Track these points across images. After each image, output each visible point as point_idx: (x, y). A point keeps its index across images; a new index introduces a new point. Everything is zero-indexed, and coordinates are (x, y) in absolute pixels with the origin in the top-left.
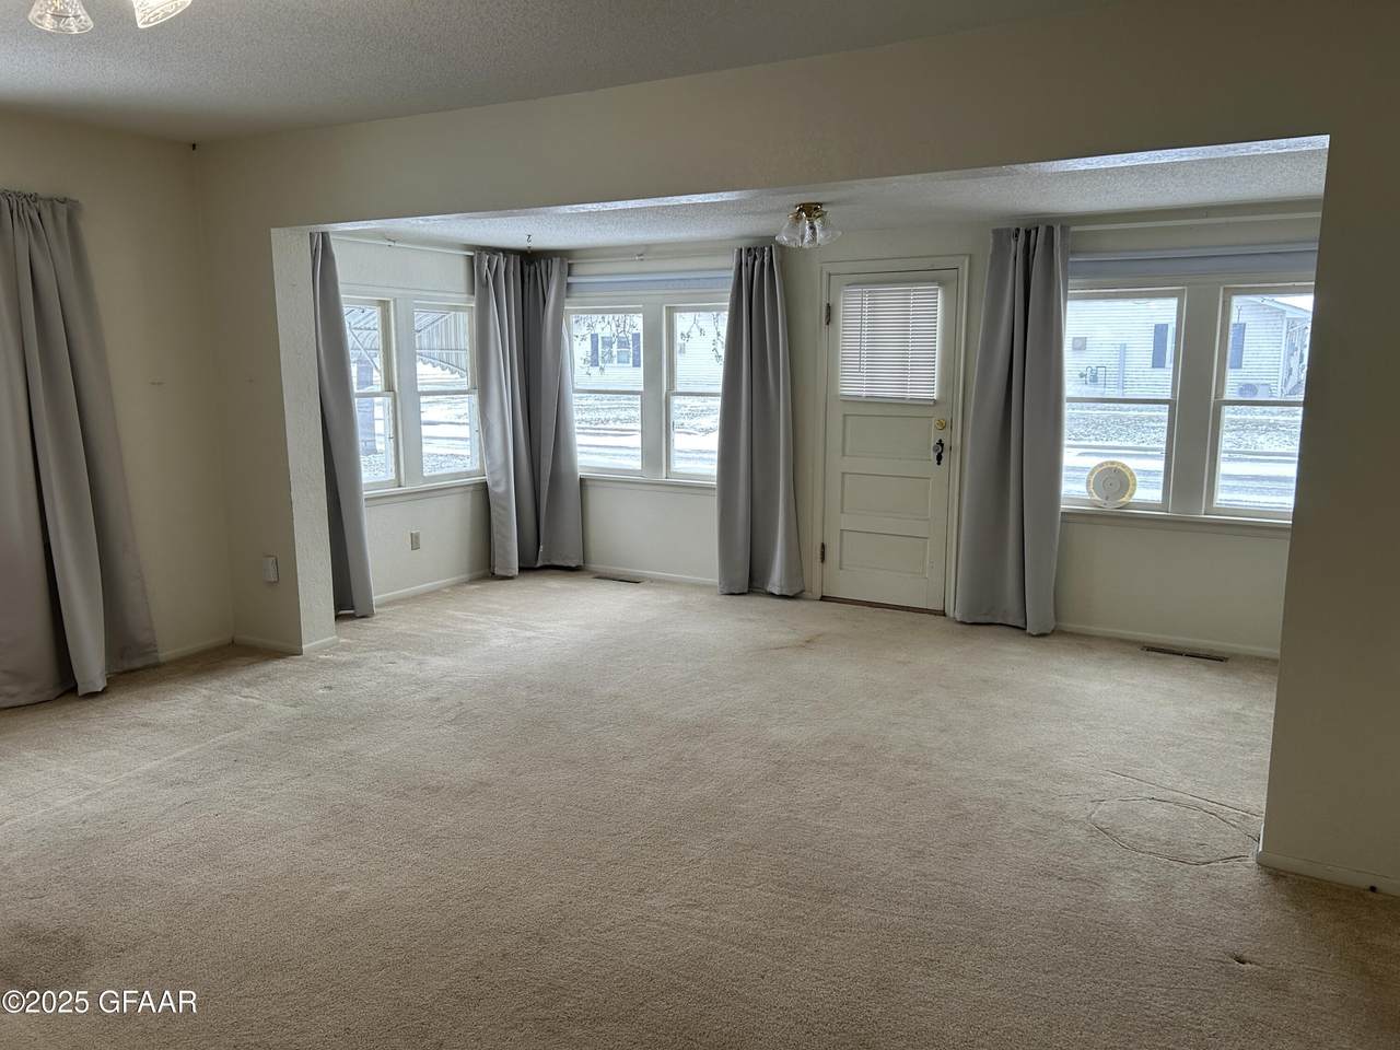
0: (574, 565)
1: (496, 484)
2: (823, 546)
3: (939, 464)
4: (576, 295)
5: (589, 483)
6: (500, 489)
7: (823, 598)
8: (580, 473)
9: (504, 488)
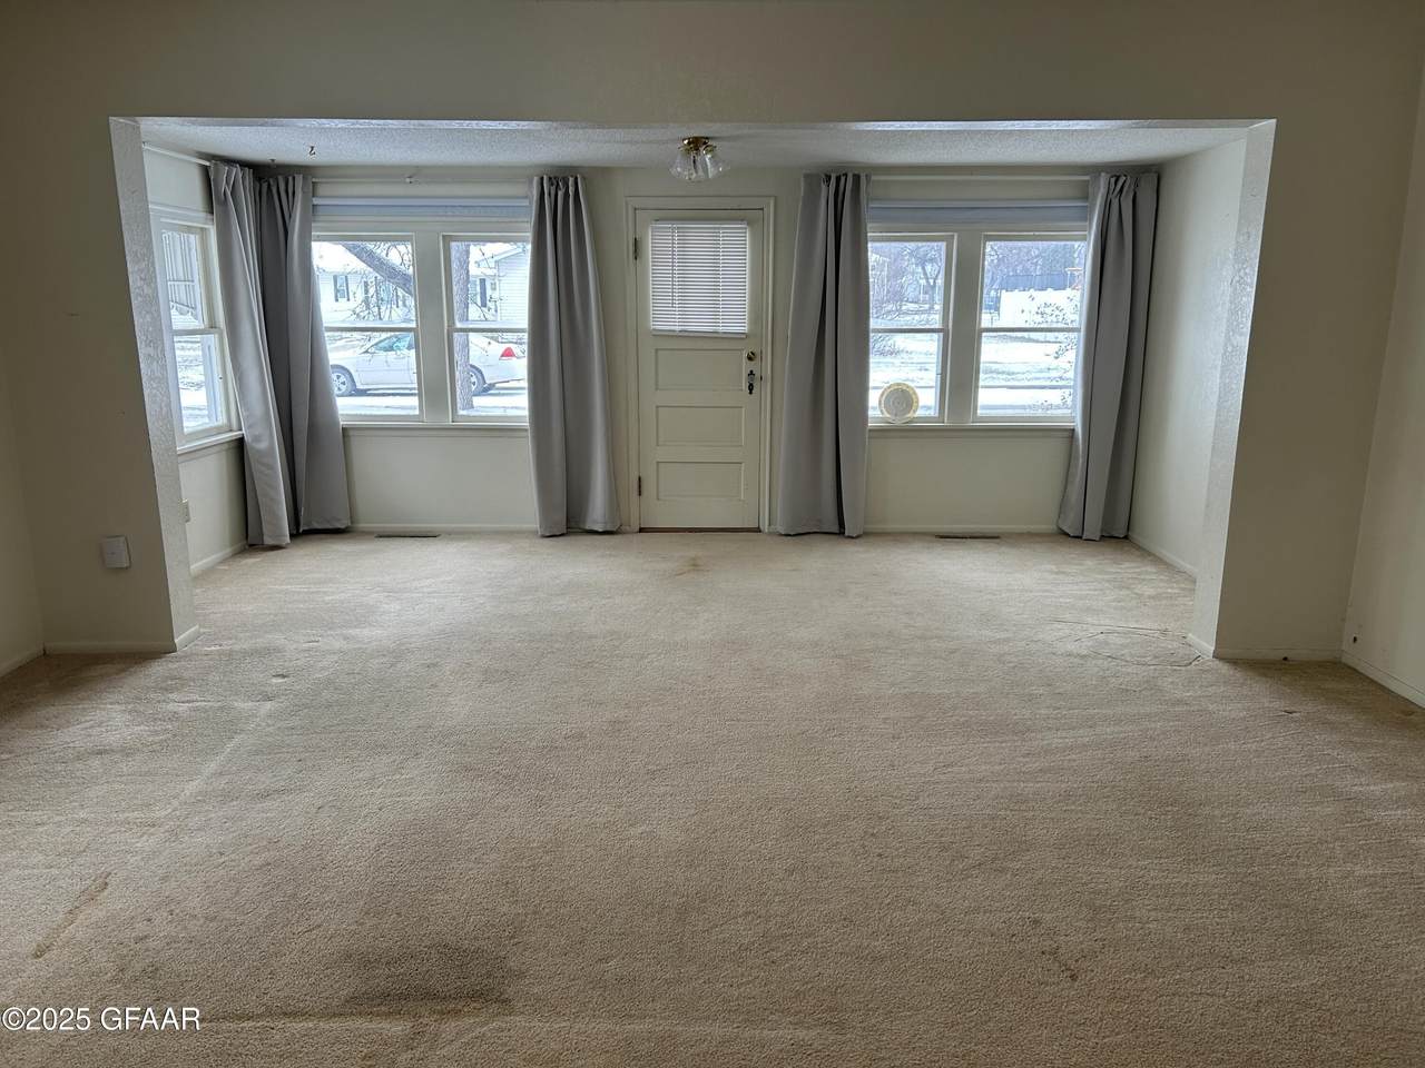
0: (343, 527)
1: (257, 439)
2: (640, 479)
3: (751, 393)
4: (322, 218)
5: (351, 433)
6: (263, 445)
7: (642, 530)
8: (342, 423)
9: (267, 442)
